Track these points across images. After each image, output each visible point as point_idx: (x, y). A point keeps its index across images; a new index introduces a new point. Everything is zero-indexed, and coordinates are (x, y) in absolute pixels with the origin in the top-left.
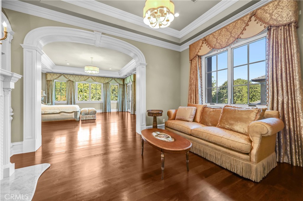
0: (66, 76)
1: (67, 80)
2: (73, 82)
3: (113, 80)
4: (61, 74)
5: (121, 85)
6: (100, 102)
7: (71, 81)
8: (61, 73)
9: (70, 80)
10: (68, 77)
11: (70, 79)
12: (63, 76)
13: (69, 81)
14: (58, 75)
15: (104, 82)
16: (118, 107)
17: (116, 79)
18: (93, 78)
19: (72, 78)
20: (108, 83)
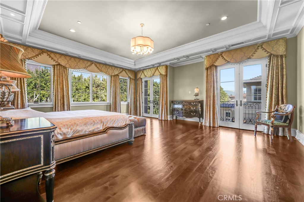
0: (52, 55)
1: (54, 63)
2: (65, 68)
3: (124, 72)
4: (42, 51)
5: (132, 79)
6: (106, 104)
7: (61, 65)
8: (41, 49)
9: (59, 64)
10: (56, 59)
11: (59, 61)
12: (46, 54)
13: (57, 65)
14: (37, 52)
15: (113, 74)
16: (128, 111)
17: (127, 71)
18: (98, 65)
19: (63, 62)
20: (117, 75)
